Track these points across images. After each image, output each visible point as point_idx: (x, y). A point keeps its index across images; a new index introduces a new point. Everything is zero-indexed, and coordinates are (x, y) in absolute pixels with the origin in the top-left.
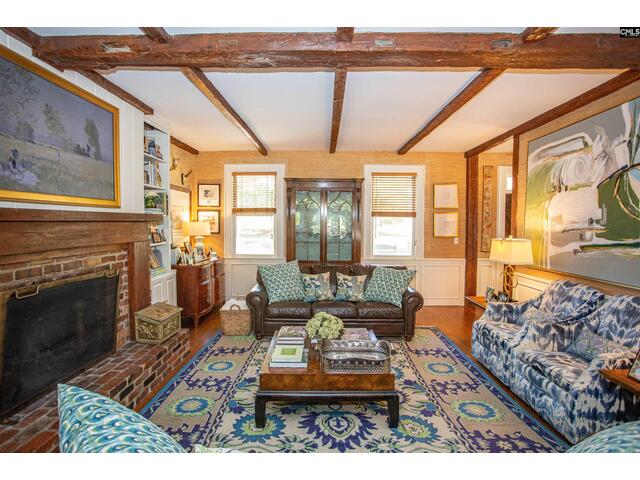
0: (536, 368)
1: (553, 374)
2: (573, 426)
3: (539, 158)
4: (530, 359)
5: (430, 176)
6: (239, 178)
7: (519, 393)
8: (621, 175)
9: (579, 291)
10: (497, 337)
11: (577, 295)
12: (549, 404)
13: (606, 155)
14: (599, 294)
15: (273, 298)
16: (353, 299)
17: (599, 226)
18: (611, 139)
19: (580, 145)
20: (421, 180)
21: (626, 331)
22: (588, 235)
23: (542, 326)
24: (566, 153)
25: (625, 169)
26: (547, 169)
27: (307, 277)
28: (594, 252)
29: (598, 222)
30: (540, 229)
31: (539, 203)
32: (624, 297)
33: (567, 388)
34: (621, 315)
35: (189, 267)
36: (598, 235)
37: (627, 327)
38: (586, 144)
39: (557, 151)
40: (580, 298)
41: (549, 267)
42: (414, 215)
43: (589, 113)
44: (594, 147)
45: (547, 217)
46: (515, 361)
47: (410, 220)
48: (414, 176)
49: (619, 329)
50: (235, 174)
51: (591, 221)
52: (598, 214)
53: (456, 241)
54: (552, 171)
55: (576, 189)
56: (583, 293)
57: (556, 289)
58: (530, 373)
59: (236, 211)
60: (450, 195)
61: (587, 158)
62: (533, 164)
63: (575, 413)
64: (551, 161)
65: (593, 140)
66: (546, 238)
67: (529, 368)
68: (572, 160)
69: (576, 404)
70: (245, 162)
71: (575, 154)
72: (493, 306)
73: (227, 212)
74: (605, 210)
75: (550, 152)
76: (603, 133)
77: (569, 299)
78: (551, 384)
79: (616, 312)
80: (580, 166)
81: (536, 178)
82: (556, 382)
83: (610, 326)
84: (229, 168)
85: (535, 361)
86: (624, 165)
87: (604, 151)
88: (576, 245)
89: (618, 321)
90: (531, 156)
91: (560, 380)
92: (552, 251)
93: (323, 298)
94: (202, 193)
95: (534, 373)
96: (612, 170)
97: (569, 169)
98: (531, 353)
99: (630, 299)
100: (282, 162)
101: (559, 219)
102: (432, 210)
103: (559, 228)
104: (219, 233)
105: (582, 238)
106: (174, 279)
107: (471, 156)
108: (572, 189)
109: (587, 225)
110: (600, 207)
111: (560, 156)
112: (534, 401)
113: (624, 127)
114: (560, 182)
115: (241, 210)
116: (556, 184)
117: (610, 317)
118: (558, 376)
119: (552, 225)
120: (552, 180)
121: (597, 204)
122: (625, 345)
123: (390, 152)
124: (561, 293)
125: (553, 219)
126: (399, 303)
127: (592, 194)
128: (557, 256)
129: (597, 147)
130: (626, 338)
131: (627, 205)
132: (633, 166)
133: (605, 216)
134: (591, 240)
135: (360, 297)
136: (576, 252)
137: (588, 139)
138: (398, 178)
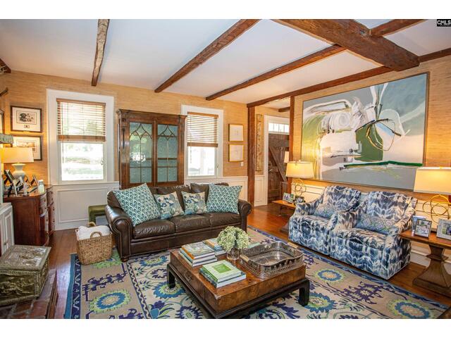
0: (355, 241)
1: (370, 241)
2: (388, 270)
3: (312, 112)
4: (349, 236)
5: (226, 118)
6: (64, 105)
7: (340, 258)
8: (371, 125)
9: (348, 192)
10: (318, 225)
11: (348, 194)
12: (368, 260)
13: (361, 114)
14: (359, 192)
15: (137, 220)
16: (200, 212)
17: (357, 154)
18: (364, 104)
19: (343, 106)
20: (221, 120)
21: (386, 211)
22: (349, 159)
23: (345, 214)
24: (333, 111)
25: (373, 122)
26: (319, 119)
27: (161, 198)
28: (354, 169)
29: (356, 151)
30: (313, 155)
31: (313, 140)
32: (378, 192)
33: (381, 249)
34: (380, 203)
35: (27, 198)
36: (356, 159)
37: (386, 208)
38: (347, 106)
39: (325, 108)
40: (350, 196)
41: (321, 179)
42: (216, 145)
43: (348, 88)
44: (353, 108)
45: (319, 148)
46: (336, 239)
47: (213, 149)
48: (216, 117)
49: (381, 210)
50: (59, 101)
51: (352, 151)
52: (356, 146)
53: (242, 164)
54: (322, 121)
55: (341, 132)
56: (351, 192)
57: (333, 191)
58: (350, 244)
59: (61, 138)
60: (238, 132)
61: (348, 114)
62: (307, 115)
63: (389, 262)
64: (321, 114)
65: (352, 104)
66: (319, 161)
67: (348, 242)
68: (337, 115)
69: (390, 256)
70: (71, 90)
71: (340, 111)
72: (300, 206)
73: (50, 138)
74: (361, 145)
75: (319, 109)
76: (358, 101)
77: (344, 196)
78: (369, 248)
79: (377, 201)
80: (343, 119)
81: (310, 124)
82: (371, 246)
83: (375, 209)
84: (52, 94)
85: (353, 236)
86: (372, 120)
87: (359, 111)
88: (342, 165)
89: (380, 205)
90: (305, 111)
91: (376, 245)
92: (324, 168)
93: (177, 214)
94: (16, 117)
95: (354, 243)
96: (365, 122)
97: (335, 120)
98: (348, 232)
99: (381, 193)
100: (111, 95)
101: (328, 149)
102: (228, 142)
103: (328, 155)
104: (41, 160)
105: (345, 160)
106: (11, 214)
107: (251, 106)
108: (337, 132)
109: (348, 153)
110: (358, 142)
111: (328, 112)
112: (355, 261)
113: (372, 99)
114: (329, 127)
115: (68, 138)
116: (326, 128)
117: (374, 204)
118: (374, 242)
119: (323, 153)
120: (322, 126)
121: (355, 140)
122: (387, 218)
123: (201, 98)
124: (337, 193)
125: (323, 150)
126: (236, 211)
127: (353, 135)
128: (327, 171)
129: (355, 108)
130: (387, 214)
131: (374, 142)
132: (378, 121)
133: (361, 148)
134: (351, 162)
135: (205, 210)
136: (341, 169)
137: (348, 103)
138: (206, 118)
